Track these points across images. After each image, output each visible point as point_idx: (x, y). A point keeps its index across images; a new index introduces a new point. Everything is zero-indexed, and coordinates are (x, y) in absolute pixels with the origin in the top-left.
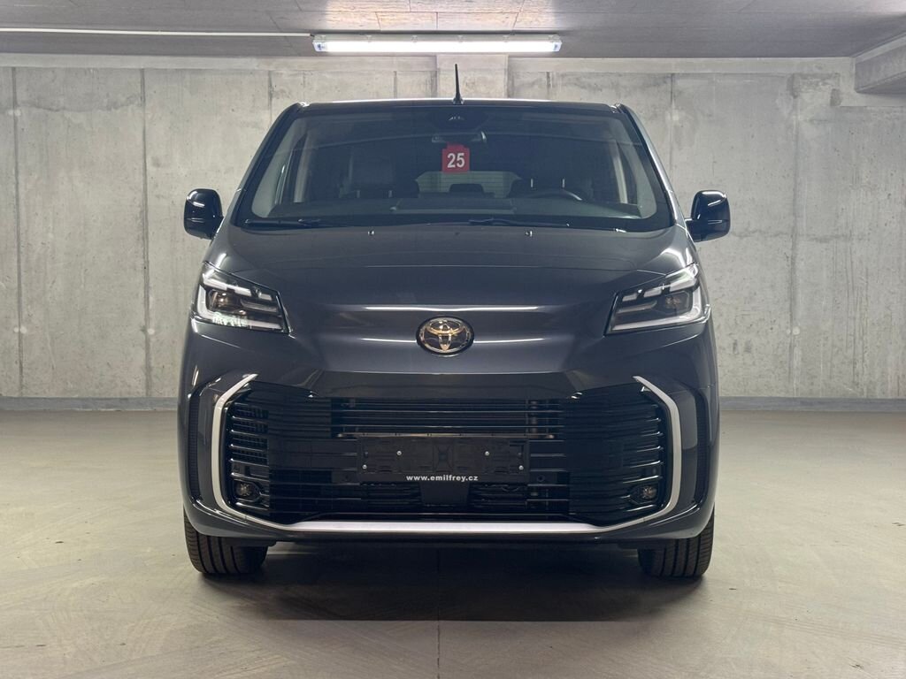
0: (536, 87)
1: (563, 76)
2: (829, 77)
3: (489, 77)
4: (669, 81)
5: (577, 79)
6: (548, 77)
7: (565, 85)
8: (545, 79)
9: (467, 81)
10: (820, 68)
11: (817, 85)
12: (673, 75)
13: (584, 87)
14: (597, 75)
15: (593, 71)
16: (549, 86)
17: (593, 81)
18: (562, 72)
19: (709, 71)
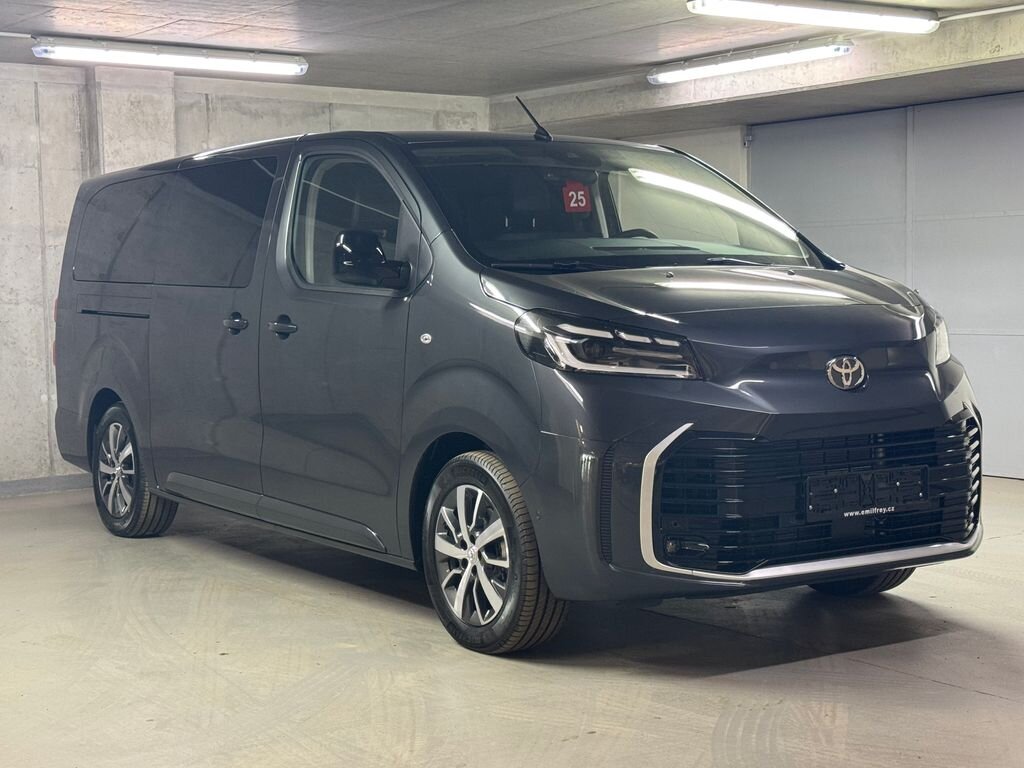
0: (195, 110)
1: (223, 99)
2: (468, 115)
3: (156, 96)
4: (327, 110)
5: (237, 103)
6: (207, 99)
7: (224, 109)
8: (203, 101)
9: (133, 100)
10: (460, 106)
11: (459, 123)
12: (330, 104)
13: (244, 113)
14: (257, 100)
15: (252, 95)
16: (208, 109)
17: (253, 107)
18: (220, 94)
19: (363, 103)
